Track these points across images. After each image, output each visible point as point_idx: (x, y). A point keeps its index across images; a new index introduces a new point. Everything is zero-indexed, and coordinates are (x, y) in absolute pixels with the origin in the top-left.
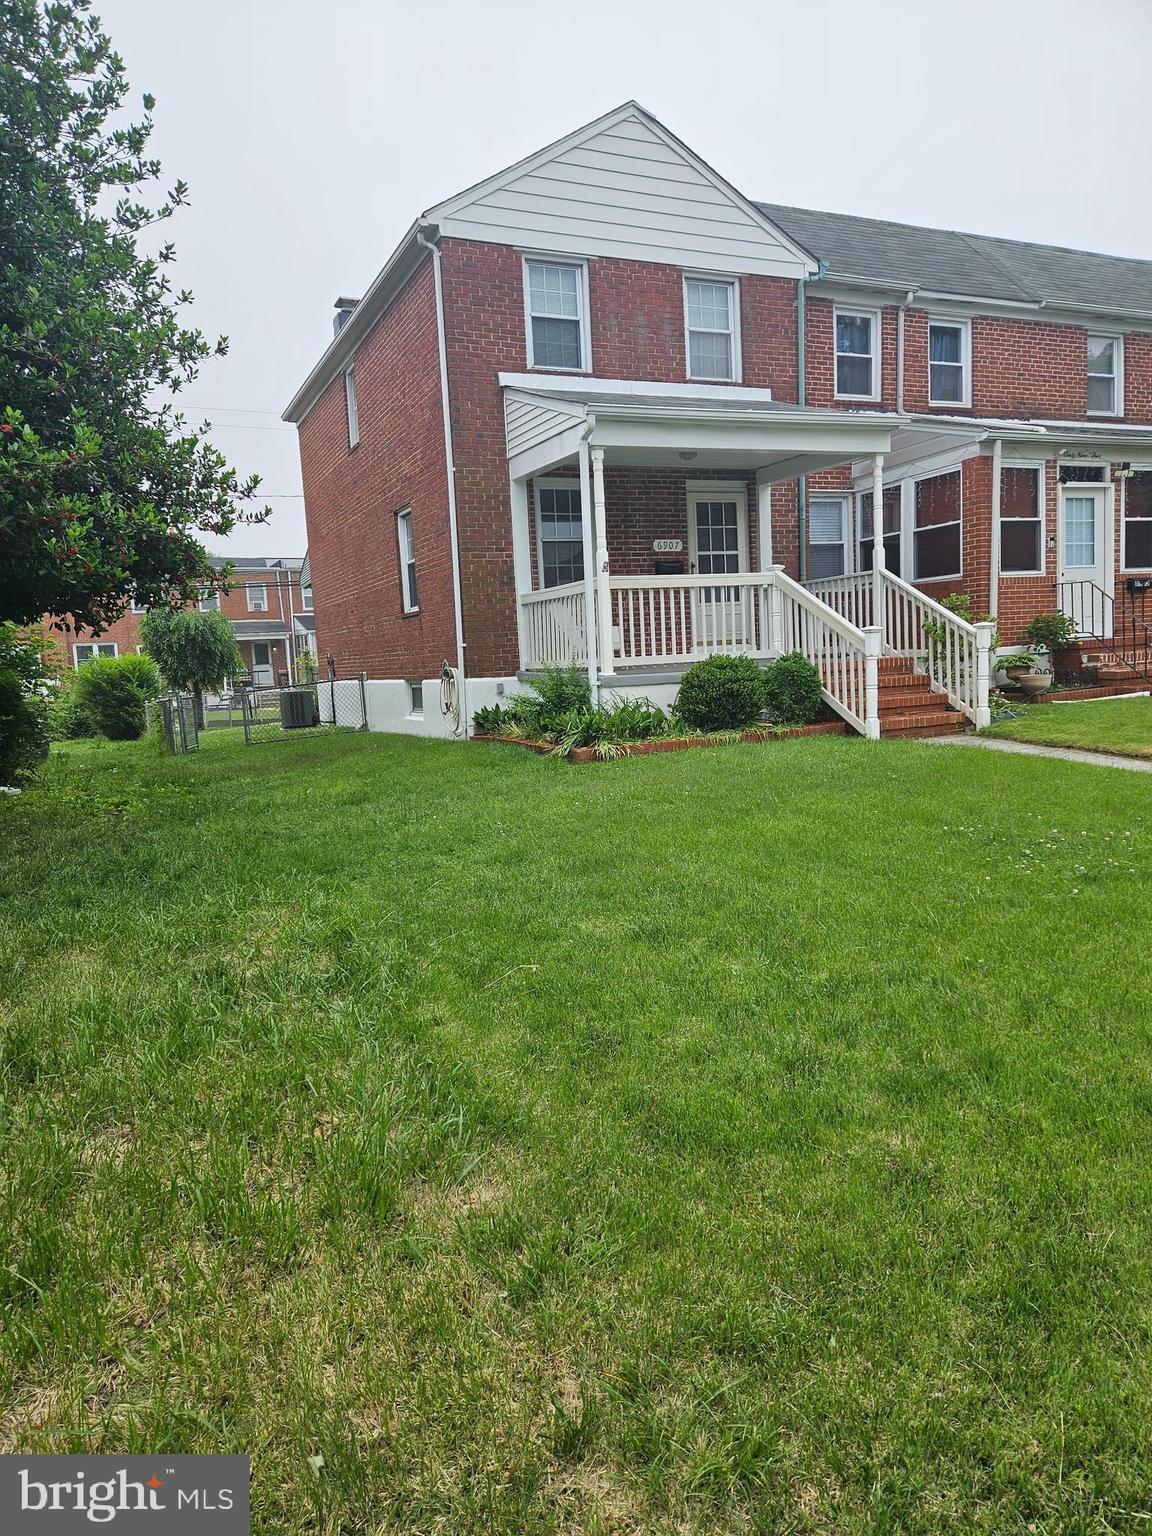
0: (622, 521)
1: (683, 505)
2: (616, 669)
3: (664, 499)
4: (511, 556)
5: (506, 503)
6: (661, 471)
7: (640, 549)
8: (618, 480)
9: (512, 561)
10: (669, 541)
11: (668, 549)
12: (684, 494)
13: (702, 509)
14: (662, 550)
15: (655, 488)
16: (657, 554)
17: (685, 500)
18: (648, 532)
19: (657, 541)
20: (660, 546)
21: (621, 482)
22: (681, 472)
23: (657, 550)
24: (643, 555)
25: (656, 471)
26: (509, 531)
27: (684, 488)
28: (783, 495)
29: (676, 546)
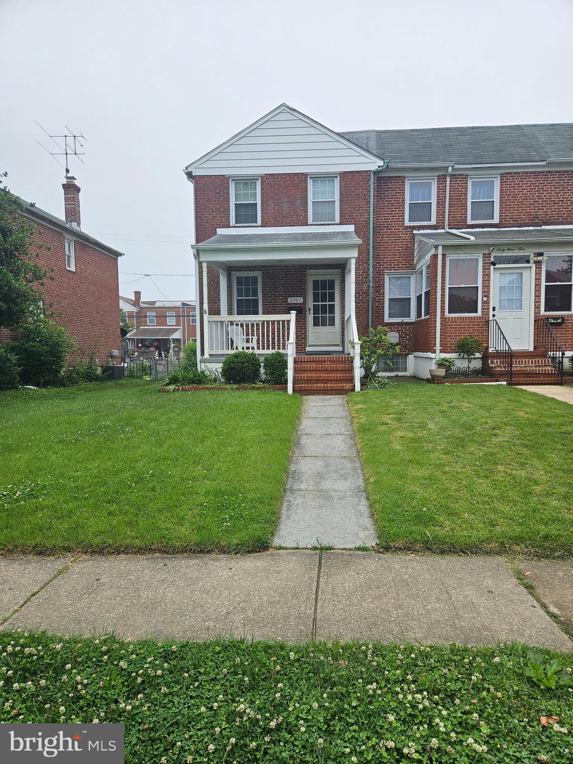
0: (273, 289)
1: (304, 281)
2: (210, 355)
3: (295, 279)
4: (220, 305)
5: (218, 283)
6: (293, 266)
7: (281, 302)
8: (271, 271)
9: (220, 308)
10: (296, 298)
11: (295, 302)
12: (305, 277)
13: (315, 283)
14: (293, 302)
15: (290, 274)
16: (290, 304)
17: (306, 279)
18: (286, 294)
19: (290, 299)
20: (291, 300)
21: (273, 272)
22: (304, 266)
23: (290, 302)
24: (283, 304)
25: (291, 267)
26: (219, 295)
27: (306, 274)
28: (360, 275)
29: (300, 300)
